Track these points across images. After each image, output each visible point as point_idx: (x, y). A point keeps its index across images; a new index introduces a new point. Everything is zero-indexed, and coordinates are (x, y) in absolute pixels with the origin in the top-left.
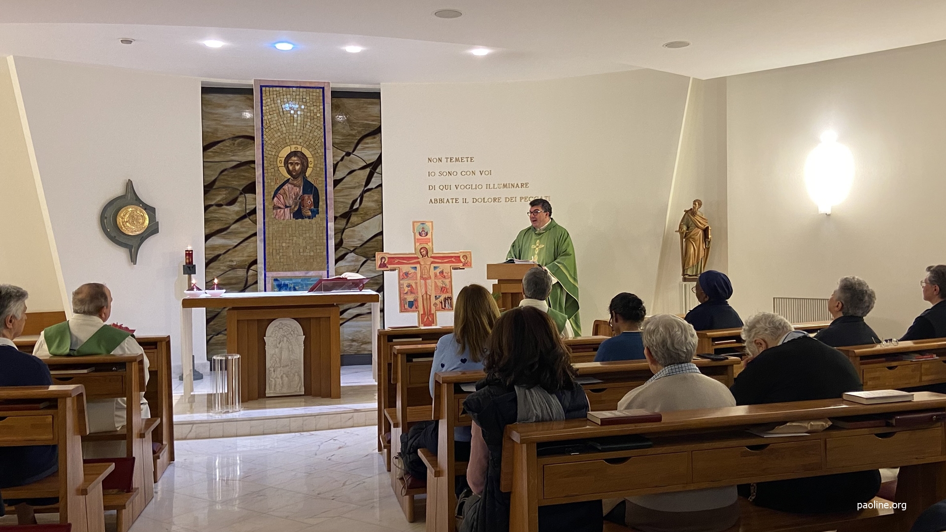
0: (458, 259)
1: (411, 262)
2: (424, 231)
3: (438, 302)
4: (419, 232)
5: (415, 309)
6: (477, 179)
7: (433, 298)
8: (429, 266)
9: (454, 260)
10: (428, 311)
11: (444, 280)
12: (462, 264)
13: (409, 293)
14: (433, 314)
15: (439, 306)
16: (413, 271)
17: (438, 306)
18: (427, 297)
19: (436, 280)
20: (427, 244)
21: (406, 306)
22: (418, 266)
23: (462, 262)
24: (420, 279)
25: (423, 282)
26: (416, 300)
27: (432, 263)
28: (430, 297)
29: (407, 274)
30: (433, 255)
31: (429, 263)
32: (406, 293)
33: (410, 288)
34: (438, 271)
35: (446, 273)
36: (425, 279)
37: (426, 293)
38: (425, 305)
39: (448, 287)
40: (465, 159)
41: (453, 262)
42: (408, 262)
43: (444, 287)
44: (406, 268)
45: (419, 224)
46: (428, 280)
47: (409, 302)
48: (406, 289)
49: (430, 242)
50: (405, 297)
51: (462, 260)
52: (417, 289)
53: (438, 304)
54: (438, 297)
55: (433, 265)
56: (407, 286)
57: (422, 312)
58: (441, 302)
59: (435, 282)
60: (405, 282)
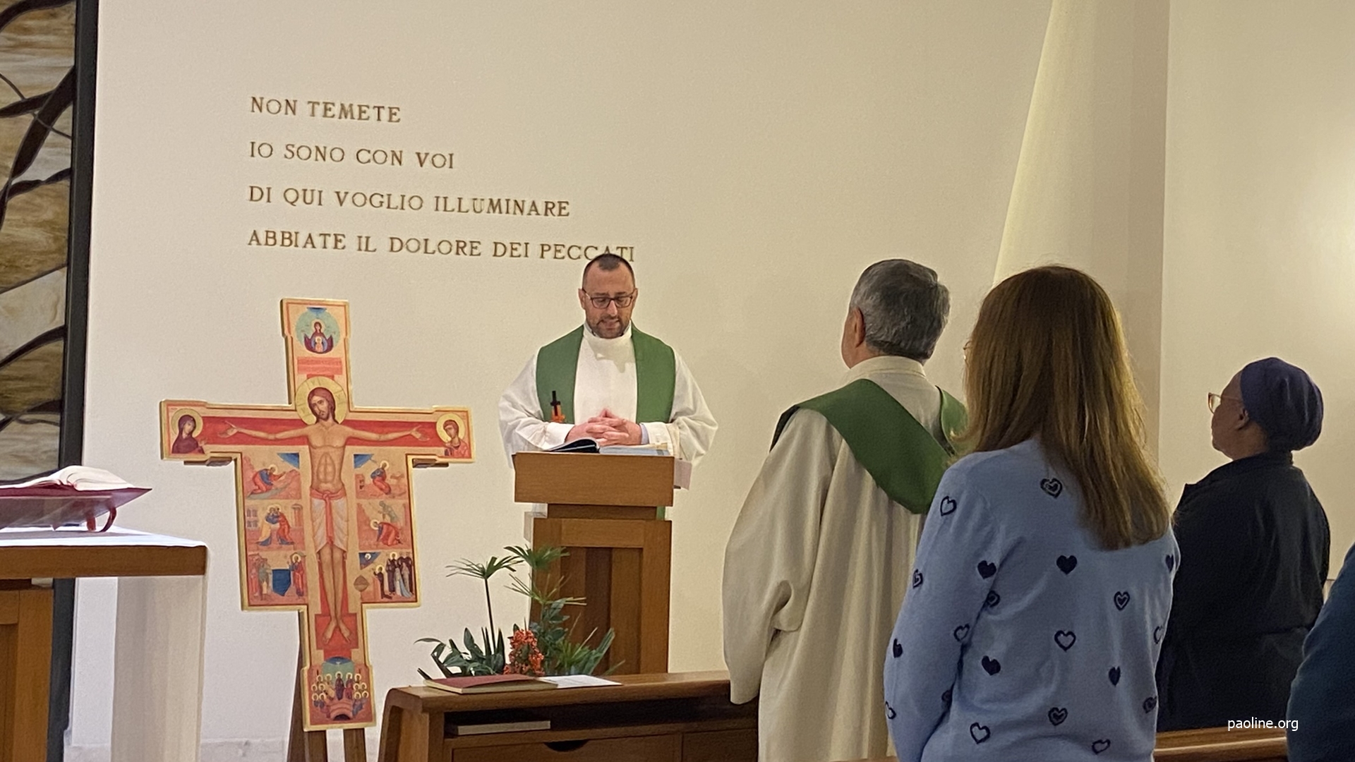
0: (430, 431)
1: (279, 436)
2: (322, 334)
3: (368, 573)
4: (306, 338)
5: (295, 598)
6: (406, 179)
7: (353, 560)
8: (339, 452)
9: (418, 436)
10: (339, 609)
11: (388, 502)
12: (443, 449)
13: (275, 545)
14: (355, 615)
15: (373, 587)
16: (289, 467)
17: (370, 588)
18: (333, 558)
19: (364, 502)
20: (332, 377)
21: (267, 588)
22: (303, 450)
23: (440, 442)
24: (311, 495)
25: (319, 503)
26: (298, 567)
27: (351, 441)
28: (344, 558)
29: (267, 477)
30: (351, 417)
31: (339, 442)
32: (266, 543)
33: (278, 525)
34: (368, 469)
35: (391, 477)
36: (328, 497)
37: (331, 542)
38: (329, 585)
39: (400, 523)
40: (373, 113)
41: (415, 443)
42: (271, 437)
43: (388, 525)
44: (265, 457)
45: (305, 309)
46: (338, 497)
47: (273, 571)
48: (266, 530)
49: (339, 371)
50: (264, 554)
51: (445, 437)
52: (302, 530)
53: (370, 581)
54: (368, 556)
55: (351, 451)
56: (268, 519)
57: (317, 609)
58: (380, 575)
59: (359, 506)
60: (263, 505)
